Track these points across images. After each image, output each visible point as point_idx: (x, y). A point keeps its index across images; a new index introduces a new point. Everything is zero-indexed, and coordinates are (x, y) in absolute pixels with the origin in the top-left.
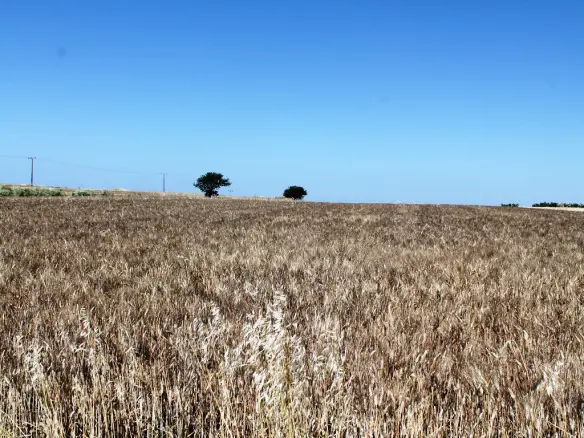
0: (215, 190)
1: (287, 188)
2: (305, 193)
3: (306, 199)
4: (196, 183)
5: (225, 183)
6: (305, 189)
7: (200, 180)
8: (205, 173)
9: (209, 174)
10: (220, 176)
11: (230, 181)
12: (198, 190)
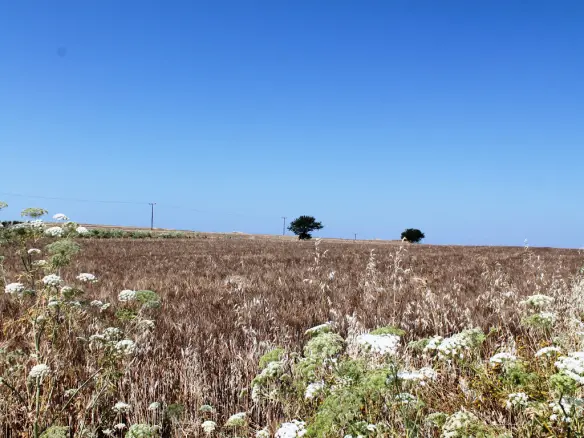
0: (309, 233)
1: (404, 231)
2: (422, 236)
3: (423, 242)
4: (290, 226)
5: (318, 226)
6: (422, 232)
7: (293, 224)
8: (298, 217)
9: (302, 218)
10: (312, 220)
11: (322, 224)
12: (292, 233)
